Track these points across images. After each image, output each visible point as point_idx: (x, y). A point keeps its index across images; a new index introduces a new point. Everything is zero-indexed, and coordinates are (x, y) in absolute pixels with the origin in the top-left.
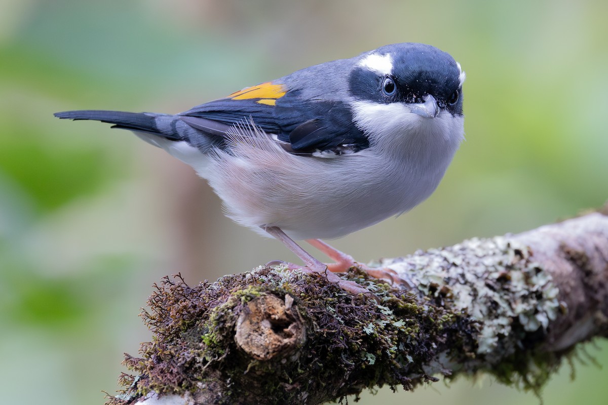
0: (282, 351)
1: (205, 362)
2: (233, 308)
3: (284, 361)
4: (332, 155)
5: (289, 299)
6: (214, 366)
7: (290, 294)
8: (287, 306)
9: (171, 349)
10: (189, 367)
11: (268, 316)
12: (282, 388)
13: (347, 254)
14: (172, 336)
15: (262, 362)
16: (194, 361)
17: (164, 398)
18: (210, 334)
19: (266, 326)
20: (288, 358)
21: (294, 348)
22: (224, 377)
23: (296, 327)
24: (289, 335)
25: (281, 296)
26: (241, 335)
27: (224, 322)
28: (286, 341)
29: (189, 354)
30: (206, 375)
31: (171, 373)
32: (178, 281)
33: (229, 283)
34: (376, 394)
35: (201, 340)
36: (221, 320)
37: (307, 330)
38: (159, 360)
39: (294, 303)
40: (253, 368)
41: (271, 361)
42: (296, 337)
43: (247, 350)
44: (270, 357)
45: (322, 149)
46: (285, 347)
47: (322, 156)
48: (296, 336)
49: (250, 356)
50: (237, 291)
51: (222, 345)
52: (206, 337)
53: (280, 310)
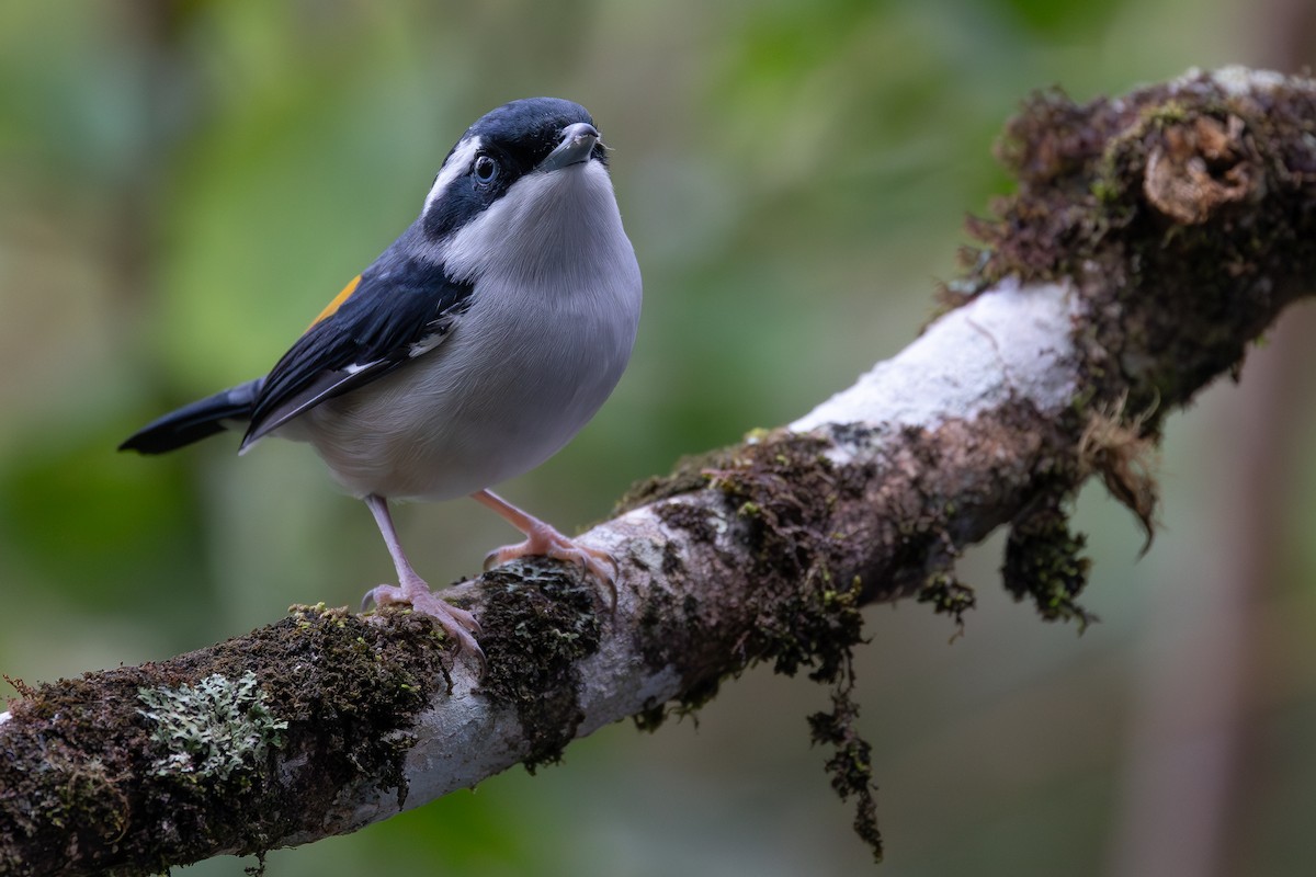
0: (1222, 210)
1: (1096, 228)
2: (1142, 139)
3: (1228, 227)
5: (1235, 124)
6: (1112, 236)
7: (1240, 116)
8: (1233, 134)
9: (1042, 208)
10: (1071, 238)
11: (1199, 153)
12: (1226, 273)
14: (1045, 186)
15: (1191, 229)
16: (1077, 227)
17: (1028, 288)
18: (1105, 183)
19: (1196, 169)
20: (1235, 222)
21: (1239, 206)
22: (1128, 254)
23: (1249, 172)
24: (1234, 184)
25: (1221, 117)
26: (1155, 182)
27: (1128, 162)
28: (1230, 193)
29: (1069, 215)
30: (1098, 250)
31: (1041, 247)
32: (1054, 99)
35: (1090, 192)
36: (1122, 159)
37: (1267, 176)
38: (1022, 224)
39: (1245, 132)
40: (1176, 240)
41: (1207, 226)
42: (1248, 187)
43: (1164, 207)
44: (1202, 219)
46: (1229, 205)
48: (1245, 185)
49: (1170, 219)
50: (1148, 112)
51: (1124, 199)
52: (1100, 187)
53: (1220, 140)
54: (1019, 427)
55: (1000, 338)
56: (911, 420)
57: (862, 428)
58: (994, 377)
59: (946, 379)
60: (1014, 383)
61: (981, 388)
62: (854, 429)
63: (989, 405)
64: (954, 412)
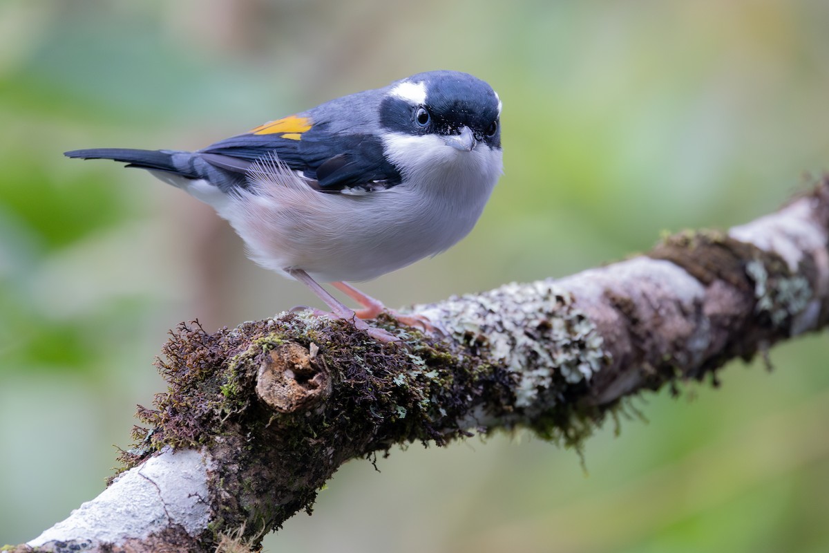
0: (306, 403)
1: (223, 414)
2: (253, 357)
3: (308, 414)
4: (362, 192)
5: (314, 348)
6: (234, 419)
7: (315, 343)
8: (312, 355)
9: (187, 400)
10: (207, 420)
11: (291, 366)
12: (306, 443)
13: (377, 299)
14: (188, 386)
15: (285, 415)
16: (211, 413)
17: (179, 453)
18: (230, 384)
19: (289, 376)
20: (312, 411)
21: (318, 400)
22: (244, 431)
23: (321, 378)
24: (314, 387)
25: (305, 344)
26: (262, 386)
27: (245, 371)
28: (311, 392)
29: (207, 406)
30: (224, 428)
31: (187, 426)
32: (195, 328)
33: (249, 330)
34: (406, 450)
35: (219, 391)
36: (241, 370)
37: (333, 381)
38: (175, 412)
39: (320, 352)
40: (275, 421)
41: (295, 414)
42: (322, 388)
43: (269, 402)
44: (293, 409)
45: (351, 186)
46: (310, 398)
47: (352, 193)
48: (321, 386)
49: (272, 409)
50: (258, 338)
51: (241, 396)
52: (225, 388)
53: (304, 359)
54: (175, 544)
55: (162, 486)
56: (106, 539)
57: (74, 544)
58: (159, 511)
59: (128, 512)
60: (171, 515)
61: (151, 518)
62: (69, 544)
63: (156, 529)
64: (133, 534)
